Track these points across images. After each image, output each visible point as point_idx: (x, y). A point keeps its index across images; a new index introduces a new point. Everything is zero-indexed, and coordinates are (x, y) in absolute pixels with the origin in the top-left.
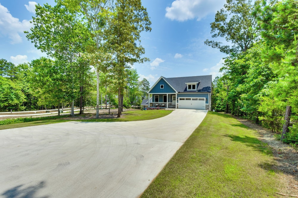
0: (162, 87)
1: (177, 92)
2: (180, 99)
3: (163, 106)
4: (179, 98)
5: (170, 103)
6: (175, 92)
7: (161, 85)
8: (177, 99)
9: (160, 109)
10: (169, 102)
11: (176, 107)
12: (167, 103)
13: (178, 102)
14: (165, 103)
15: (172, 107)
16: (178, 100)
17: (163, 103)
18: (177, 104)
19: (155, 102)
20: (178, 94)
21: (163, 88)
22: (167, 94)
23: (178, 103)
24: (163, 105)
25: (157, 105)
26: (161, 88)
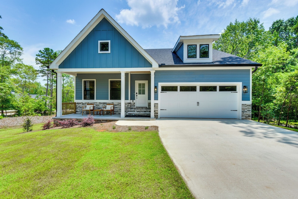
0: (104, 47)
1: (155, 66)
2: (164, 89)
3: (109, 113)
4: (160, 85)
5: (129, 101)
6: (150, 65)
7: (99, 42)
8: (156, 87)
9: (98, 121)
10: (126, 98)
11: (152, 114)
12: (123, 102)
13: (156, 98)
14: (115, 102)
15: (136, 113)
16: (156, 93)
17: (108, 104)
18: (156, 105)
19: (83, 101)
20: (156, 72)
21: (109, 52)
22: (123, 71)
23: (156, 102)
24: (109, 108)
25: (89, 108)
26: (99, 52)
